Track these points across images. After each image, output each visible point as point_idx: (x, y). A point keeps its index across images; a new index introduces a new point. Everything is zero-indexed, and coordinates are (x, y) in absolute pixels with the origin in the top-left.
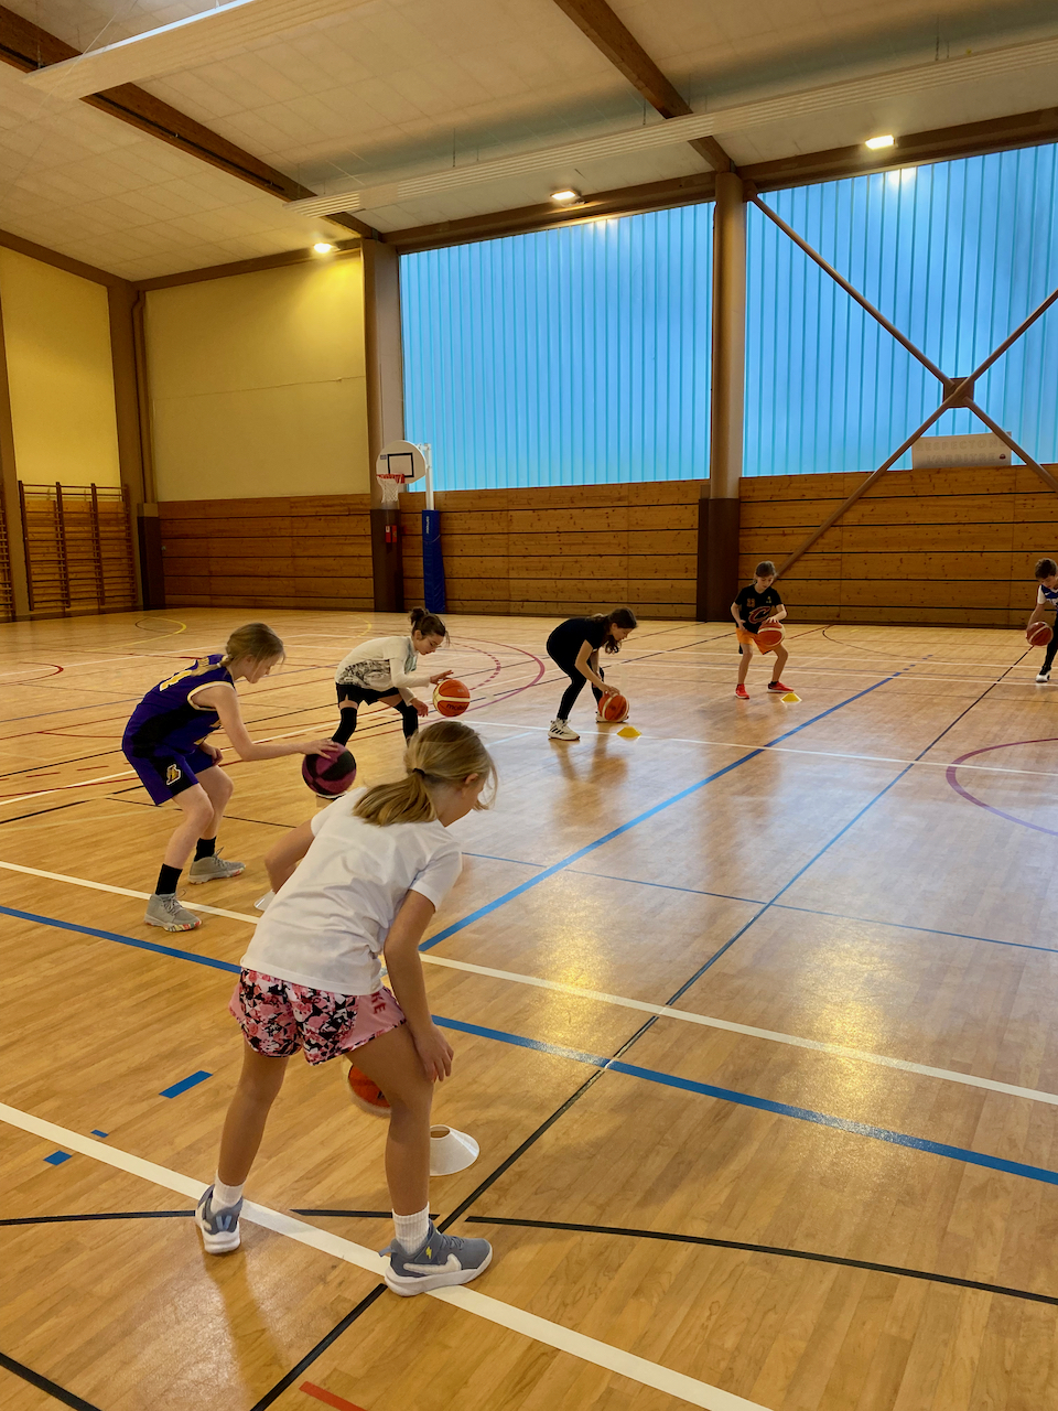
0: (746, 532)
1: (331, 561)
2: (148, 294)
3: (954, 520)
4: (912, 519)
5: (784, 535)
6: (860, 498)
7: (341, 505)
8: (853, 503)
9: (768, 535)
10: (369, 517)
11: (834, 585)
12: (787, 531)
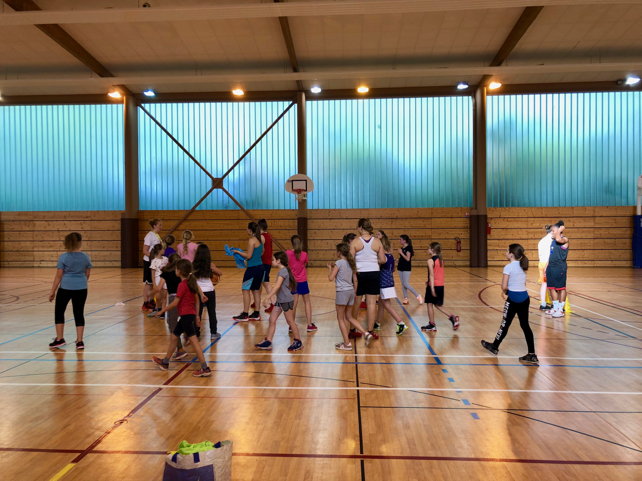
0: (141, 232)
4: (204, 228)
6: (185, 219)
8: (182, 222)
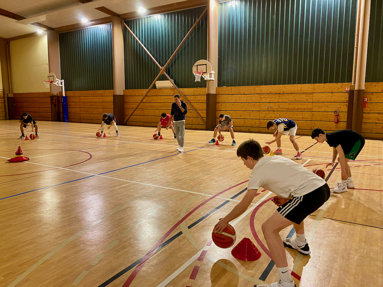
0: (125, 103)
1: (46, 109)
2: (10, 42)
3: (163, 102)
4: (156, 101)
5: (132, 104)
6: (146, 96)
7: (48, 95)
9: (129, 104)
10: (50, 98)
11: (142, 117)
12: (133, 103)
